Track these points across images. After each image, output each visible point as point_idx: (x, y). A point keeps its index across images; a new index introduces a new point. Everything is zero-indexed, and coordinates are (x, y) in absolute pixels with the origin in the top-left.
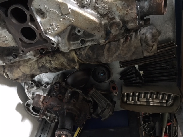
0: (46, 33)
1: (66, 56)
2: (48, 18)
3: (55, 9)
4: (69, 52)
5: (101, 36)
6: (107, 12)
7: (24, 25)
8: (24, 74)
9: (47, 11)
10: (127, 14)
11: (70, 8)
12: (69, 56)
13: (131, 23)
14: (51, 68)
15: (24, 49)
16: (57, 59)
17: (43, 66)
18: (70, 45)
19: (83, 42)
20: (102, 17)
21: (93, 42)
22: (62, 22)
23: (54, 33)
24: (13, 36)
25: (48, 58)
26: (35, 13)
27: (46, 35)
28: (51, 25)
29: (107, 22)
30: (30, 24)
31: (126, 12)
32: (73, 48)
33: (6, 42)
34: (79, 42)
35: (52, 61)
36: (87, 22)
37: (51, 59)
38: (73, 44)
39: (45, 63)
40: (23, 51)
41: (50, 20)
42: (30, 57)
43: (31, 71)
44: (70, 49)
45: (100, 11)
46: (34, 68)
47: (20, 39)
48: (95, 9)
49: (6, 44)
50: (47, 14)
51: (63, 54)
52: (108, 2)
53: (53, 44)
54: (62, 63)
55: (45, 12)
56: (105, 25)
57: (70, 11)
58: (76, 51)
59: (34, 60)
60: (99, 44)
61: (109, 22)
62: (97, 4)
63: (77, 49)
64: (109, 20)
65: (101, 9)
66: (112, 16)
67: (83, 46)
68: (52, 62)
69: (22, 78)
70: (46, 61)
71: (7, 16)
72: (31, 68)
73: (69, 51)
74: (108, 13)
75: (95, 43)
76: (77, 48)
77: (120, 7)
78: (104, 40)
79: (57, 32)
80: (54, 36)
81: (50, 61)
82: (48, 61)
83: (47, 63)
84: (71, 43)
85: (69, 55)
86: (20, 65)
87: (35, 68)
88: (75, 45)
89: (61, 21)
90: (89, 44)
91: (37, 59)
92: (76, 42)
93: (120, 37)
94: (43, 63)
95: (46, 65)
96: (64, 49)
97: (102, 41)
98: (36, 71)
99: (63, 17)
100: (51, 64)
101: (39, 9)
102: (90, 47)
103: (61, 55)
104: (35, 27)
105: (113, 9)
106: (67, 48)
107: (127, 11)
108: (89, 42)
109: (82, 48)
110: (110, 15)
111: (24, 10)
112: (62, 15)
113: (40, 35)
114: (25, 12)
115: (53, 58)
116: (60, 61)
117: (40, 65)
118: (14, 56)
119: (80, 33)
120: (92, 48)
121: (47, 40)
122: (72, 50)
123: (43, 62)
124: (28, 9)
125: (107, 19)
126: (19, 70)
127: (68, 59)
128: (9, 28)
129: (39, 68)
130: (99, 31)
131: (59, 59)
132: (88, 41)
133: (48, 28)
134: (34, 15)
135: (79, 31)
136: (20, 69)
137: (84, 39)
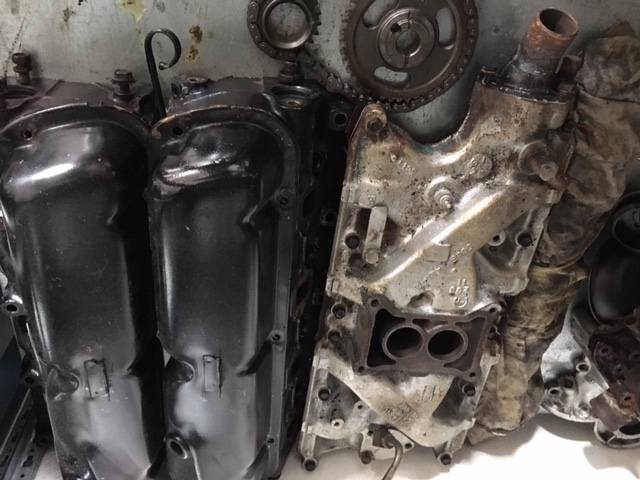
0: (462, 312)
1: (535, 289)
2: (436, 292)
3: (428, 269)
4: (531, 280)
5: (538, 196)
6: (490, 162)
7: (425, 344)
8: (520, 398)
9: (424, 288)
10: (523, 124)
11: (442, 242)
12: (540, 285)
13: (550, 117)
14: (542, 334)
15: (471, 370)
16: (529, 313)
17: (528, 351)
18: (516, 269)
19: (526, 239)
20: (495, 176)
21: (539, 216)
22: (459, 271)
23: (471, 296)
24: (432, 373)
25: (515, 330)
26: (415, 311)
27: (466, 314)
28: (453, 295)
29: (513, 171)
30: (428, 331)
31: (516, 125)
32: (525, 267)
33: (437, 392)
34: (519, 247)
35: (528, 324)
36: (489, 218)
37: (523, 326)
38: (517, 261)
39: (523, 342)
40: (472, 375)
41: (442, 291)
42: (490, 364)
43: (523, 381)
44: (525, 275)
45: (478, 176)
46: (521, 372)
47: (446, 365)
48: (468, 183)
49: (440, 396)
50: (427, 289)
51: (526, 293)
52: (471, 151)
53: (493, 310)
54: (548, 305)
55: (422, 291)
56: (517, 177)
57: (446, 245)
58: (538, 261)
59: (503, 359)
60: (553, 207)
61: (516, 167)
62: (461, 175)
63: (534, 258)
64: (512, 164)
65: (476, 172)
66: (507, 154)
67: (536, 243)
68: (532, 327)
69: (528, 405)
70: (519, 337)
71: (393, 362)
72: (516, 377)
73: (527, 280)
74: (492, 160)
75: (546, 212)
76: (532, 257)
77: (499, 129)
78: (552, 192)
79: (472, 289)
80: (478, 299)
81: (524, 329)
82: (524, 334)
83: (524, 339)
84: (510, 264)
85: (536, 283)
86: (495, 392)
87: (523, 369)
88: (522, 259)
89: (456, 271)
90: (539, 227)
91: (502, 351)
92: (516, 254)
93: (569, 148)
94: (521, 348)
95: (529, 342)
96: (516, 287)
97: (552, 197)
98: (528, 369)
99: (449, 263)
100: (534, 331)
101: (411, 299)
102: (548, 231)
103: (525, 299)
104: (440, 326)
105: (491, 147)
106: (517, 281)
107: (516, 121)
108: (535, 224)
109: (538, 247)
110: (500, 157)
111: (400, 328)
112: (446, 264)
113: (459, 324)
114: (404, 327)
115: (521, 318)
116: (538, 308)
117: (522, 355)
118: (470, 392)
119: (501, 237)
120: (553, 227)
121: (478, 318)
122: (530, 271)
123: (519, 345)
124: (402, 320)
125: (507, 166)
126: (504, 402)
127: (546, 290)
128: (415, 371)
129: (526, 360)
130: (524, 200)
131: (533, 308)
132: (530, 225)
133: (455, 304)
134: (417, 315)
135: (496, 239)
136: (504, 399)
137: (519, 233)
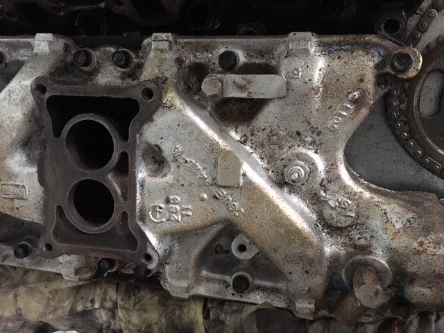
0: (143, 218)
1: (171, 308)
2: (169, 178)
3: (202, 162)
7: (91, 174)
9: (175, 160)
10: (418, 253)
11: (244, 175)
12: (178, 313)
13: (423, 286)
14: (108, 327)
15: (56, 244)
16: (138, 306)
17: (86, 314)
18: (198, 280)
19: (242, 285)
21: (272, 297)
22: (204, 204)
23: (167, 226)
24: (46, 192)
25: (112, 294)
26: (139, 153)
27: (140, 223)
28: (168, 201)
30: (110, 176)
33: (17, 203)
35: (123, 308)
36: (282, 231)
37: (120, 302)
38: (208, 280)
39: (97, 306)
40: (49, 247)
41: (172, 186)
42: (63, 271)
43: (44, 315)
44: (193, 292)
46: (55, 309)
47: (60, 208)
48: (315, 200)
49: (12, 209)
50: (173, 166)
51: (166, 297)
52: (360, 197)
53: (149, 258)
54: (149, 327)
55: (169, 159)
56: (335, 259)
57: (241, 180)
58: (210, 305)
59: (70, 285)
61: (349, 255)
62: (325, 191)
63: (213, 300)
64: (351, 250)
67: (237, 298)
68: (120, 313)
70: (104, 300)
71: (57, 133)
72: (47, 305)
73: (186, 296)
76: (216, 296)
77: (398, 226)
78: (312, 306)
79: (178, 226)
80: (162, 236)
81: (115, 305)
82: (109, 304)
83: (102, 306)
84: (204, 273)
85: (181, 308)
86: (23, 282)
87: (60, 312)
88: (211, 286)
89: (203, 200)
90: (258, 298)
91: (81, 283)
92: (219, 276)
94: (89, 305)
95: (97, 314)
96: (175, 284)
97: (304, 307)
98: (59, 319)
99: (214, 190)
100: (114, 316)
101: (156, 146)
102: (258, 311)
104: (119, 191)
106: (185, 284)
107: (421, 244)
108: (261, 294)
111: (113, 135)
112: (214, 183)
113: (125, 216)
114: (114, 141)
115: (129, 297)
116: (145, 316)
117: (80, 308)
118: (20, 251)
120: (264, 316)
121: (136, 240)
123: (93, 301)
124: (125, 136)
125: (344, 244)
126: (11, 296)
127: (173, 321)
128: (47, 167)
129: (73, 313)
130: (307, 272)
131: (145, 311)
132: (258, 288)
133: (155, 207)
134: (134, 156)
135: (242, 248)
136: (15, 296)
137: (248, 276)
